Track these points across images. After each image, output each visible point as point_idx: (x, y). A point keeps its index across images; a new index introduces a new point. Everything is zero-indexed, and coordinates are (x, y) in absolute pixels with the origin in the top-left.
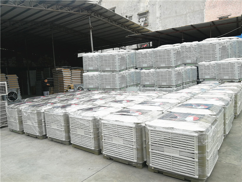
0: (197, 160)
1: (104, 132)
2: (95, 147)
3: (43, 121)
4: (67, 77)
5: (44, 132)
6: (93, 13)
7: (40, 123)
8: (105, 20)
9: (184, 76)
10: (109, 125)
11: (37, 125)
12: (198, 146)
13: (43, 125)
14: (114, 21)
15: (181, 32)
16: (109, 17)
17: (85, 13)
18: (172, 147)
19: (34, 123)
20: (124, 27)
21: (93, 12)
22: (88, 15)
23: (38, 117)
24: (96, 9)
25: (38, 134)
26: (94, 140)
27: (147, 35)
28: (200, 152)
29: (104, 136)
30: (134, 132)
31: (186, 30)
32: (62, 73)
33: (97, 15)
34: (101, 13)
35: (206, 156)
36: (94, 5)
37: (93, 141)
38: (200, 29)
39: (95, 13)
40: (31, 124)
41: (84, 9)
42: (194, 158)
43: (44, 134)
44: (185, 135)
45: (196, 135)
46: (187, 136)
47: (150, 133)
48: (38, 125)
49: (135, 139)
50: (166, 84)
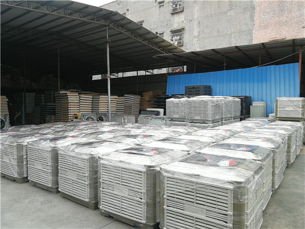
0: (231, 225)
1: (104, 177)
2: (90, 198)
3: (24, 157)
4: (73, 103)
5: (25, 173)
6: (113, 24)
7: (20, 160)
8: (128, 34)
9: (224, 109)
10: (111, 167)
11: (16, 163)
12: (233, 203)
13: (25, 163)
14: (139, 36)
15: (223, 55)
16: (133, 30)
17: (102, 22)
18: (197, 203)
19: (12, 160)
20: (152, 44)
21: (113, 22)
22: (106, 26)
23: (18, 152)
24: (117, 19)
25: (16, 176)
26: (90, 188)
27: (180, 56)
28: (236, 213)
29: (103, 183)
30: (143, 180)
31: (229, 53)
32: (68, 98)
33: (118, 27)
34: (123, 24)
35: (244, 220)
36: (113, 13)
37: (87, 190)
38: (246, 52)
39: (115, 23)
40: (8, 161)
41: (100, 17)
42: (226, 223)
43: (25, 176)
44: (215, 187)
45: (231, 187)
46: (218, 188)
47: (166, 182)
48: (18, 162)
49: (146, 188)
50: (200, 119)
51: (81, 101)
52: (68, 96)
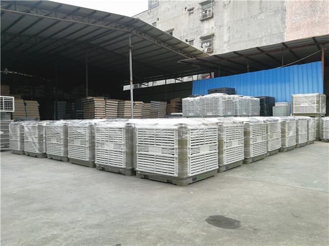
0: (177, 156)
1: (98, 137)
2: (89, 158)
3: (44, 136)
4: (100, 108)
5: (44, 149)
6: (136, 30)
7: (41, 138)
8: (152, 41)
11: (37, 141)
12: (178, 140)
13: (44, 141)
14: (162, 42)
16: (156, 36)
17: (126, 30)
18: (157, 145)
19: (34, 139)
20: (176, 50)
21: (135, 29)
22: (129, 33)
23: (39, 132)
24: (139, 26)
25: (37, 152)
26: (90, 150)
27: (204, 61)
28: (180, 146)
29: (97, 143)
30: (123, 135)
32: (94, 103)
33: (140, 34)
34: (146, 31)
35: (187, 152)
36: (135, 20)
37: (88, 151)
39: (138, 30)
40: (32, 141)
41: (123, 24)
42: (173, 155)
43: (44, 152)
44: (166, 130)
45: (176, 127)
46: (169, 130)
47: (137, 133)
48: (39, 140)
49: (125, 141)
51: (107, 106)
52: (94, 101)
